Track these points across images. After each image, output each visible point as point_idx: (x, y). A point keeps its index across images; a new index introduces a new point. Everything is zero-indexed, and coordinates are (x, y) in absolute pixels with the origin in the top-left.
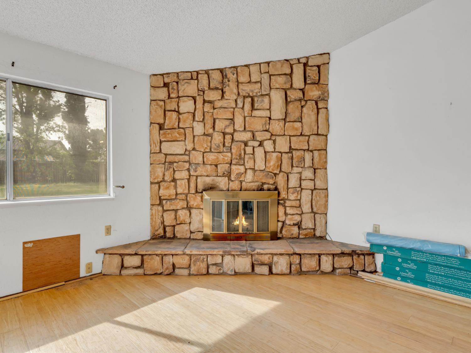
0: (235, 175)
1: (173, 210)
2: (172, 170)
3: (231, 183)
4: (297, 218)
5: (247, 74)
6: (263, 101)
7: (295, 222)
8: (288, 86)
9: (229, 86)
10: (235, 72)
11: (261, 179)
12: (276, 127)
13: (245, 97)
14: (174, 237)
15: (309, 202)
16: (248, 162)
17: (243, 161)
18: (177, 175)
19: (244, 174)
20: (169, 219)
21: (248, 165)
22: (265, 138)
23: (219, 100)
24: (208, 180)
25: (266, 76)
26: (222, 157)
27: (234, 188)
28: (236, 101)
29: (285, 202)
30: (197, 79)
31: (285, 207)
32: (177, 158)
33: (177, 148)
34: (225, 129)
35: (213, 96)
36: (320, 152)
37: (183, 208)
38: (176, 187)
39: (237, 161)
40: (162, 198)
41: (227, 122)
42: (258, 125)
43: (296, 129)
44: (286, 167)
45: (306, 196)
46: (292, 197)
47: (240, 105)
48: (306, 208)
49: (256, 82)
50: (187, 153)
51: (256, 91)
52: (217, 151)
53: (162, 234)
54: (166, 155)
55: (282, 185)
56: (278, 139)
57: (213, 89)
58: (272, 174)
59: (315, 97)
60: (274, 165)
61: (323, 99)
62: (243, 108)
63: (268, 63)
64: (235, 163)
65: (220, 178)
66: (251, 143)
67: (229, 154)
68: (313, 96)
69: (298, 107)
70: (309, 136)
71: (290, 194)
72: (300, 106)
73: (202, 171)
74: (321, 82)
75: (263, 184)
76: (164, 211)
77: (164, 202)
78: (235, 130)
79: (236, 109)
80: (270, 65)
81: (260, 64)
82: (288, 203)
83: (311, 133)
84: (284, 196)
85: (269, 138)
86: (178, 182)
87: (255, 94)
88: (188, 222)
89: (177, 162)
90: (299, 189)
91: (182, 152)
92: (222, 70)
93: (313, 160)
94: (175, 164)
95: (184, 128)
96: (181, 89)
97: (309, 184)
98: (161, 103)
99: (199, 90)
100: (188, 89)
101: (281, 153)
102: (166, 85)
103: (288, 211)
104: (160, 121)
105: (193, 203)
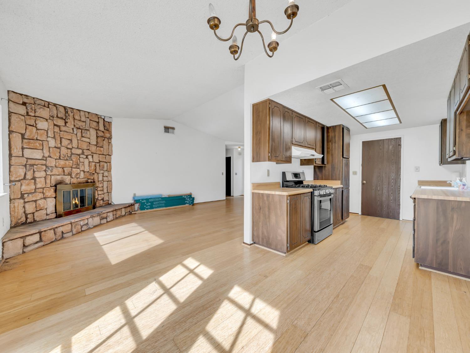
0: (75, 174)
1: (34, 201)
2: (32, 170)
3: (72, 179)
4: (102, 196)
5: (79, 115)
6: (86, 133)
7: (102, 198)
8: (97, 128)
9: (69, 119)
10: (73, 112)
11: (88, 177)
12: (93, 149)
13: (78, 128)
14: (34, 221)
15: (106, 187)
17: (79, 166)
18: (37, 175)
19: (79, 174)
20: (30, 208)
21: (82, 168)
22: (89, 154)
23: (63, 126)
24: (59, 178)
25: (88, 120)
26: (68, 163)
27: (74, 182)
28: (73, 129)
30: (49, 108)
31: (98, 191)
32: (37, 162)
33: (37, 155)
34: (67, 145)
35: (60, 123)
37: (41, 199)
38: (35, 183)
39: (76, 166)
40: (23, 192)
41: (69, 142)
42: (85, 146)
43: (101, 151)
44: (98, 170)
45: (105, 185)
46: (101, 186)
47: (75, 132)
48: (105, 190)
49: (83, 122)
50: (44, 158)
51: (83, 126)
52: (64, 159)
53: (24, 221)
54: (27, 158)
55: (96, 180)
56: (94, 155)
57: (59, 118)
58: (93, 174)
60: (93, 169)
61: (110, 139)
62: (77, 134)
64: (75, 167)
65: (66, 176)
66: (82, 156)
67: (71, 162)
68: (107, 136)
69: (101, 140)
70: (106, 155)
71: (99, 184)
73: (56, 172)
74: (110, 130)
75: (89, 179)
76: (25, 202)
77: (26, 195)
78: (72, 147)
79: (73, 134)
80: (90, 114)
81: (85, 112)
82: (99, 189)
84: (97, 185)
86: (37, 180)
87: (83, 128)
88: (46, 208)
89: (37, 165)
90: (102, 181)
91: (40, 158)
92: (64, 107)
93: (107, 167)
94: (35, 166)
95: (41, 140)
96: (38, 111)
97: (106, 179)
98: (22, 117)
99: (50, 116)
100: (43, 113)
101: (96, 162)
102: (24, 104)
103: (99, 193)
104: (21, 132)
105: (48, 194)
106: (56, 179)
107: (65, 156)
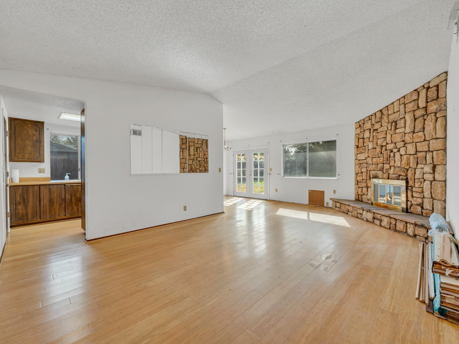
1: (362, 187)
2: (361, 167)
4: (420, 201)
5: (393, 108)
6: (400, 122)
7: (418, 203)
8: (415, 108)
10: (387, 110)
11: (398, 172)
12: (408, 138)
13: (392, 122)
14: (362, 201)
15: (428, 190)
16: (391, 162)
17: (389, 162)
18: (363, 170)
19: (390, 169)
20: (360, 191)
21: (391, 164)
22: (400, 146)
23: (380, 128)
25: (402, 107)
26: (379, 160)
28: (388, 126)
29: (412, 188)
30: (371, 119)
31: (412, 192)
32: (362, 162)
33: (362, 157)
34: (382, 144)
35: (377, 126)
36: (438, 152)
37: (365, 187)
38: (362, 176)
39: (385, 162)
40: (358, 181)
41: (383, 140)
42: (398, 138)
43: (420, 137)
45: (427, 185)
47: (389, 128)
48: (427, 194)
49: (397, 112)
51: (396, 118)
52: (378, 157)
53: (358, 198)
54: (359, 160)
55: (410, 177)
56: (408, 146)
57: (377, 122)
58: (404, 169)
59: (434, 110)
60: (405, 163)
61: (441, 110)
62: (391, 130)
63: (404, 97)
65: (379, 171)
66: (394, 150)
67: (382, 158)
68: (432, 110)
69: (421, 121)
70: (429, 141)
71: (416, 183)
73: (371, 168)
74: (440, 96)
75: (400, 175)
76: (358, 188)
77: (359, 183)
78: (387, 144)
79: (387, 131)
81: (399, 99)
82: (414, 189)
83: (431, 138)
84: (411, 184)
85: (402, 146)
86: (363, 173)
87: (396, 119)
88: (366, 194)
90: (423, 180)
91: (365, 159)
92: (381, 111)
93: (433, 158)
94: (362, 165)
95: (365, 146)
96: (365, 126)
97: (429, 177)
98: (358, 136)
99: (372, 125)
100: (368, 125)
101: (410, 155)
102: (360, 126)
103: (414, 195)
104: (357, 144)
105: (369, 185)
106: (373, 174)
107: (378, 154)
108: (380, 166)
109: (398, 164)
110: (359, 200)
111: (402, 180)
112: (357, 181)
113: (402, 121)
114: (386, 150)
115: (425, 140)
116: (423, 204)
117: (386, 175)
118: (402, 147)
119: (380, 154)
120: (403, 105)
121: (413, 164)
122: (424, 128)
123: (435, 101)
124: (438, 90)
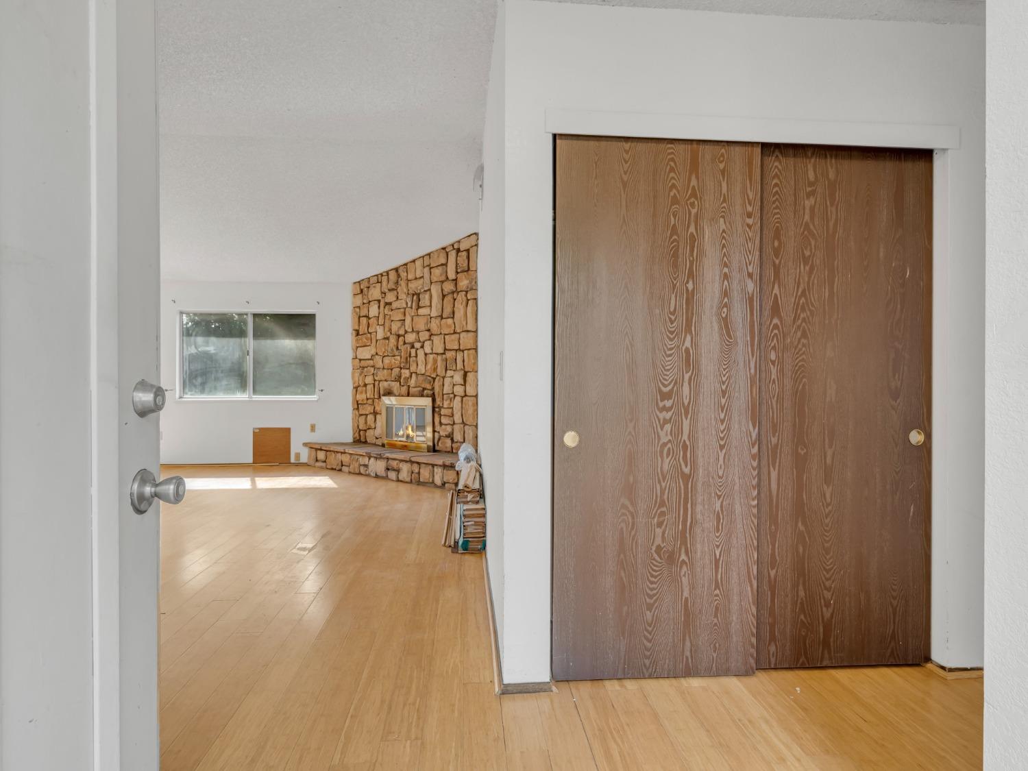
1: (365, 414)
2: (364, 375)
3: (402, 388)
4: (449, 429)
5: (414, 269)
6: (425, 297)
7: (447, 433)
8: (444, 278)
9: (401, 285)
10: (405, 270)
11: (421, 384)
12: (434, 326)
13: (413, 295)
14: (366, 442)
15: (459, 411)
16: (412, 365)
17: (409, 365)
18: (367, 380)
19: (410, 379)
20: (362, 423)
21: (412, 369)
23: (395, 301)
24: (385, 384)
25: (427, 270)
26: (395, 361)
27: (403, 393)
28: (406, 300)
29: (440, 410)
30: (381, 282)
31: (440, 415)
32: (366, 363)
33: (367, 353)
34: (398, 331)
35: (390, 297)
36: (469, 351)
37: (371, 413)
38: (366, 393)
39: (405, 365)
41: (400, 324)
42: (421, 324)
43: (449, 326)
45: (457, 403)
46: (446, 404)
47: (409, 305)
48: (457, 418)
49: (420, 278)
50: (372, 357)
51: (420, 288)
52: (392, 355)
53: (359, 437)
54: (360, 360)
55: (438, 391)
56: (436, 339)
57: (391, 290)
58: (431, 379)
59: (465, 287)
60: (431, 368)
61: (471, 289)
62: (411, 308)
63: (429, 255)
64: (403, 367)
65: (394, 383)
66: (415, 345)
67: (399, 358)
68: (463, 286)
69: (450, 301)
70: (460, 334)
71: (444, 401)
72: (452, 300)
73: (382, 376)
74: (471, 269)
75: (424, 389)
76: (360, 415)
77: (360, 406)
78: (406, 332)
79: (406, 309)
80: (431, 256)
81: (423, 257)
82: (443, 412)
83: (462, 330)
84: (440, 403)
85: (428, 338)
86: (368, 387)
87: (420, 291)
88: (374, 427)
89: (367, 367)
90: (452, 396)
91: (370, 357)
92: (396, 270)
93: (464, 361)
94: (366, 369)
95: (370, 333)
96: (370, 293)
97: (459, 390)
98: (358, 310)
99: (382, 293)
100: (375, 293)
101: (437, 354)
102: (362, 291)
103: (442, 421)
104: (357, 328)
105: (377, 408)
106: (384, 387)
107: (392, 350)
108: (396, 371)
109: (421, 369)
110: (359, 441)
111: (427, 396)
112: (357, 401)
113: (427, 296)
114: (405, 343)
115: (455, 333)
116: (453, 433)
117: (404, 390)
118: (426, 340)
119: (395, 350)
120: (428, 268)
121: (440, 371)
122: (454, 313)
123: (465, 273)
124: (468, 257)
